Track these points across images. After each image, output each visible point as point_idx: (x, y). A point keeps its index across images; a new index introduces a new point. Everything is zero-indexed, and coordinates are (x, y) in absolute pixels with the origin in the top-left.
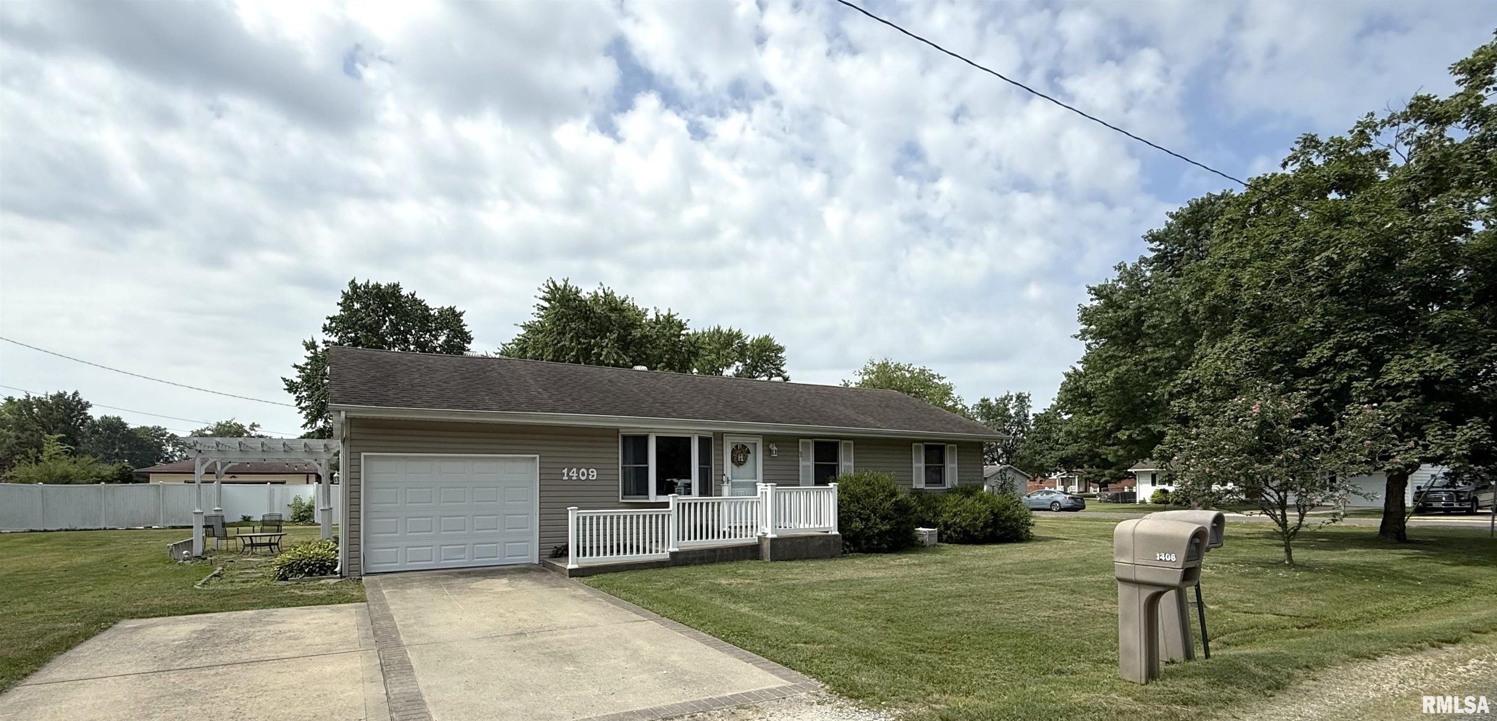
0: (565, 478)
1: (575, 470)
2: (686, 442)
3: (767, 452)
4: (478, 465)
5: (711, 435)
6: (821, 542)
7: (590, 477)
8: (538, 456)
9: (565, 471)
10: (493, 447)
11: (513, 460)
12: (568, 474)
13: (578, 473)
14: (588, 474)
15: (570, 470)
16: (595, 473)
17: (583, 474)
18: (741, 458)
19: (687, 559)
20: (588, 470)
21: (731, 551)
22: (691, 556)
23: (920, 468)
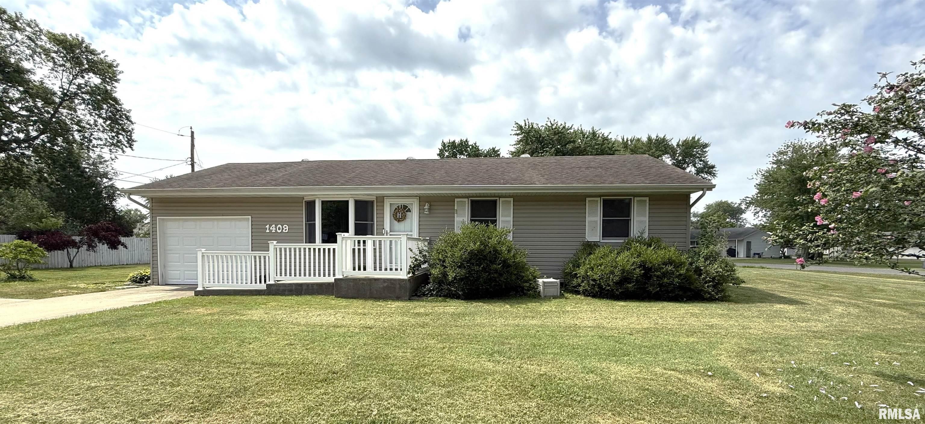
0: (268, 231)
1: (274, 226)
2: (346, 203)
3: (421, 210)
4: (221, 224)
5: (373, 198)
6: (386, 284)
7: (284, 231)
8: (250, 217)
9: (268, 226)
10: (224, 212)
11: (240, 220)
12: (269, 229)
13: (276, 228)
14: (283, 229)
15: (270, 226)
16: (287, 228)
17: (279, 229)
18: (399, 215)
19: (278, 290)
20: (282, 226)
21: (315, 287)
22: (281, 288)
23: (596, 222)
